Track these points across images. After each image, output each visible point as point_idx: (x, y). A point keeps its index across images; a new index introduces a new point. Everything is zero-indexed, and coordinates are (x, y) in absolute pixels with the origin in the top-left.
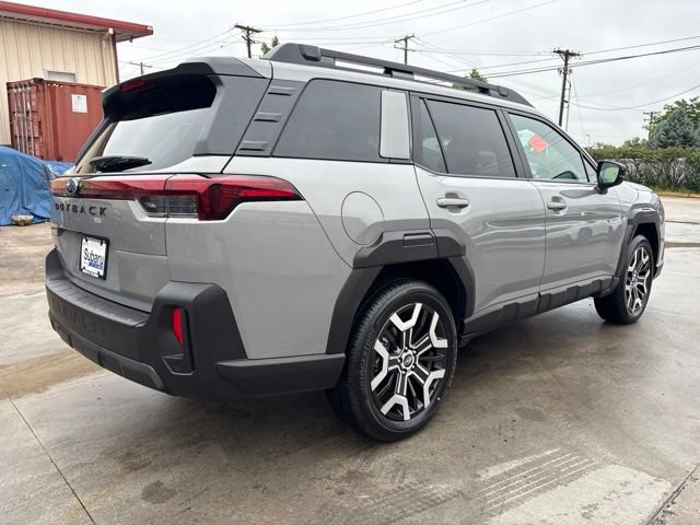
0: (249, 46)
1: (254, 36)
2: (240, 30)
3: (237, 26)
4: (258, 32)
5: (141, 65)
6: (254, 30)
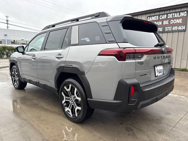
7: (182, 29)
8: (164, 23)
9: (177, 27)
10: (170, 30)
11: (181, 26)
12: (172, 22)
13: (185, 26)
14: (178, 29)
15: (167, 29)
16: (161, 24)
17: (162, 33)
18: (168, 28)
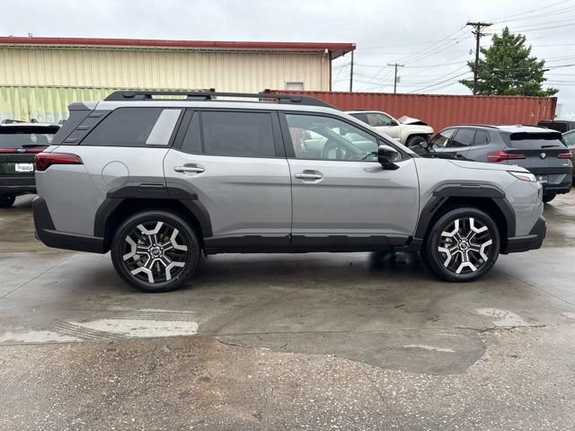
0: (478, 39)
1: (483, 30)
2: (471, 27)
3: (469, 24)
4: (489, 25)
5: (396, 65)
6: (484, 25)
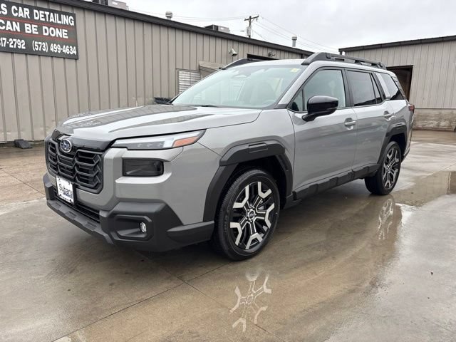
7: (72, 53)
8: (26, 28)
9: (59, 45)
10: (44, 50)
11: (67, 47)
12: (47, 31)
13: (75, 48)
14: (62, 51)
15: (36, 46)
16: (19, 30)
17: (26, 54)
18: (39, 45)
